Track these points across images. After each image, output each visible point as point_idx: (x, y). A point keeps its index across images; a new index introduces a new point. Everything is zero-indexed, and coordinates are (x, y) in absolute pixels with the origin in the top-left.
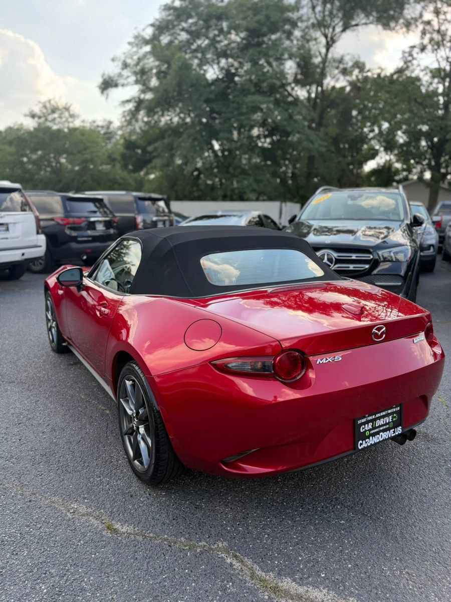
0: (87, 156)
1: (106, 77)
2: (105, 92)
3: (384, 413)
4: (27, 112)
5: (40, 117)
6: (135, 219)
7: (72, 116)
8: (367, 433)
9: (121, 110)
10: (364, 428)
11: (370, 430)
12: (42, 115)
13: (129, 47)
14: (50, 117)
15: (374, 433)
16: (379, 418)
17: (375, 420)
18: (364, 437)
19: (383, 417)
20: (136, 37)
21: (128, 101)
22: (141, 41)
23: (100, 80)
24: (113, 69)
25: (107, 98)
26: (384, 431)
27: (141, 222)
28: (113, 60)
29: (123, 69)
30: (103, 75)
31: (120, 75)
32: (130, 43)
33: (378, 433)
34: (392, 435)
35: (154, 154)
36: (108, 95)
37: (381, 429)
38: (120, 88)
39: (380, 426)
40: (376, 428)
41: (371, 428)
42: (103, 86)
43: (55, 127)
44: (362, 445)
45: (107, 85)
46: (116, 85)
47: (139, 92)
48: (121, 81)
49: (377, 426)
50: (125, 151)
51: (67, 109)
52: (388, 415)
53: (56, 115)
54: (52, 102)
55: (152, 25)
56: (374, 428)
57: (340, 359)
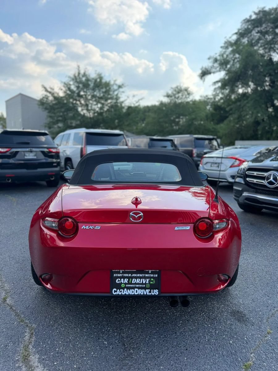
0: (193, 116)
1: (204, 69)
2: (203, 78)
3: (141, 275)
4: (165, 94)
5: (171, 97)
6: (192, 151)
7: (189, 94)
8: (123, 286)
9: (213, 88)
10: (120, 281)
11: (126, 284)
12: (172, 95)
13: (221, 49)
14: (177, 96)
15: (129, 287)
16: (136, 278)
17: (132, 278)
18: (119, 287)
19: (140, 278)
20: (226, 43)
21: (217, 82)
22: (229, 44)
23: (200, 72)
24: (208, 64)
25: (204, 81)
26: (139, 288)
27: (196, 153)
28: (209, 59)
29: (214, 63)
30: (201, 69)
31: (213, 67)
32: (221, 47)
33: (134, 288)
34: (148, 294)
35: (231, 112)
36: (204, 79)
37: (137, 286)
38: (212, 74)
39: (136, 284)
40: (131, 284)
41: (127, 282)
42: (201, 75)
43: (180, 101)
44: (116, 292)
45: (205, 73)
46: (210, 73)
47: (225, 75)
48: (213, 70)
49: (133, 282)
50: (214, 112)
51: (186, 90)
52: (145, 278)
53: (180, 95)
54: (179, 88)
55: (236, 33)
56: (129, 283)
57: (99, 228)
